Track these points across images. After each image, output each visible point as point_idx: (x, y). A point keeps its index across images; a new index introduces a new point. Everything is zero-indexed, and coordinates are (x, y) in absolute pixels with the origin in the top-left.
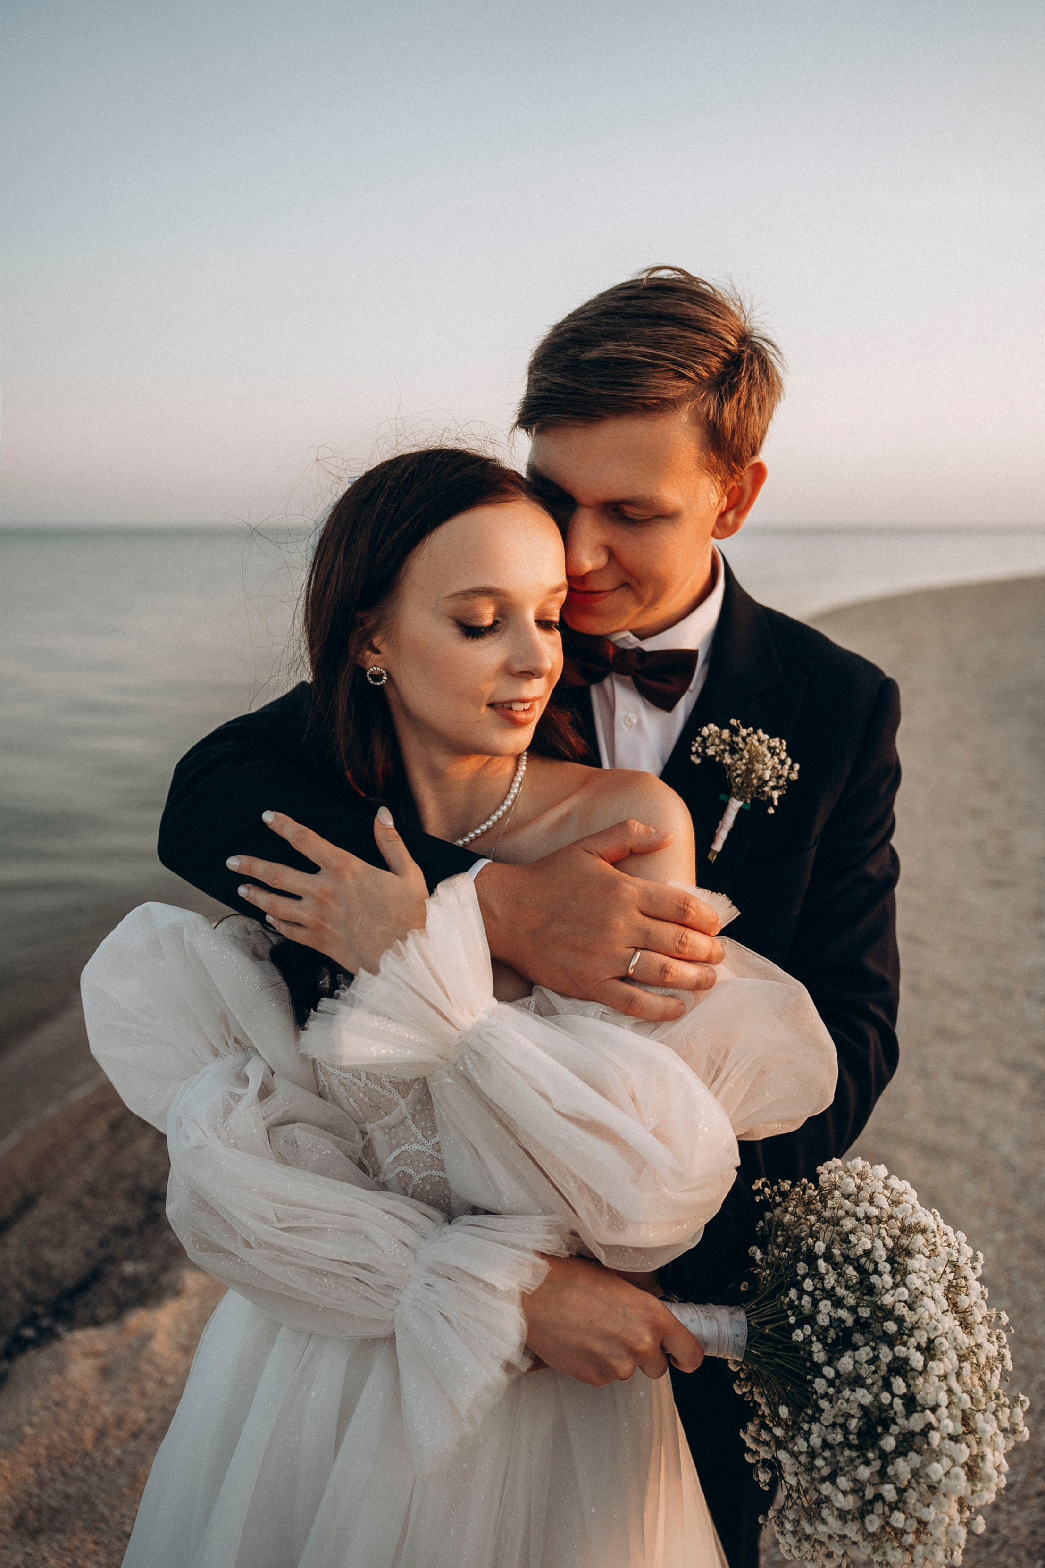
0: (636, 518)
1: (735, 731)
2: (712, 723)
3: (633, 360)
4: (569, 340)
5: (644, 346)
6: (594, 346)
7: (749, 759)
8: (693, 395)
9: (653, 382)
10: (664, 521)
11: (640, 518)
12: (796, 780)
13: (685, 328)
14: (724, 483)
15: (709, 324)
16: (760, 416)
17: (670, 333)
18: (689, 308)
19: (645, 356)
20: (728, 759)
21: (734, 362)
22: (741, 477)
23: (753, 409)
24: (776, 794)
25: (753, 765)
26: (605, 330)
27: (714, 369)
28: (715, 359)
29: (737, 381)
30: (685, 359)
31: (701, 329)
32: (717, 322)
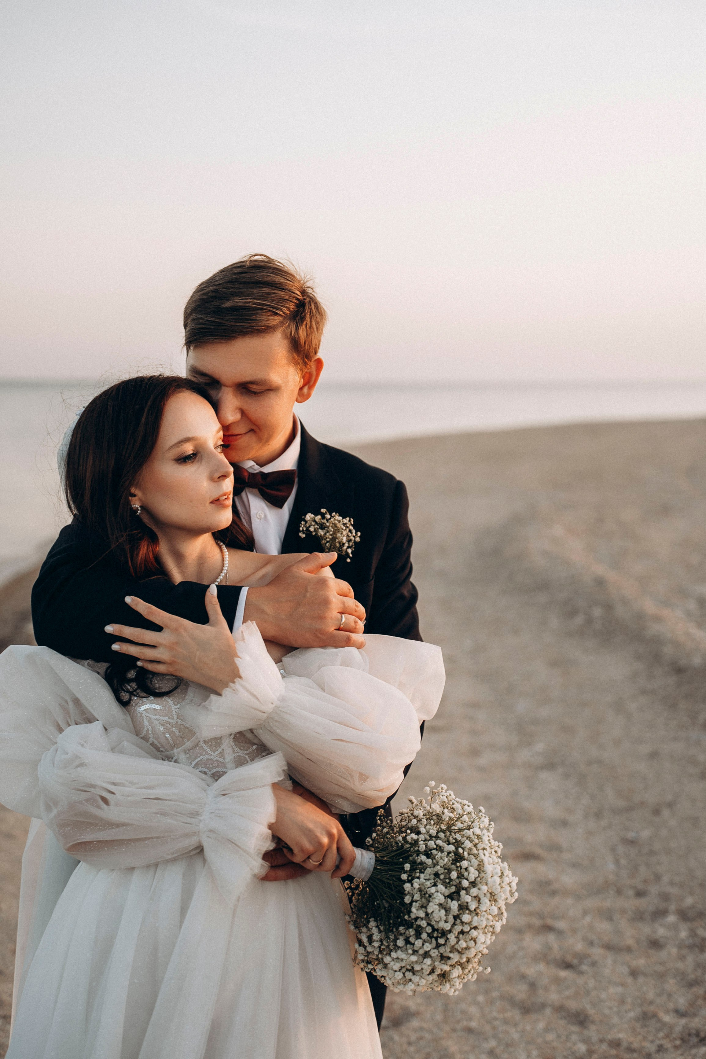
0: (256, 391)
1: (323, 517)
2: (310, 513)
3: (250, 306)
4: (211, 297)
5: (255, 299)
6: (228, 300)
7: (333, 531)
8: (282, 323)
9: (262, 318)
10: (271, 392)
11: (259, 391)
12: (359, 542)
13: (274, 288)
14: (301, 370)
15: (286, 285)
16: (318, 333)
17: (268, 291)
18: (274, 277)
19: (255, 304)
20: (321, 532)
21: (301, 305)
22: (310, 366)
23: (314, 329)
24: (350, 551)
25: (336, 535)
26: (232, 291)
27: (292, 309)
28: (292, 304)
29: (304, 315)
30: (277, 304)
31: (281, 287)
32: (290, 284)
